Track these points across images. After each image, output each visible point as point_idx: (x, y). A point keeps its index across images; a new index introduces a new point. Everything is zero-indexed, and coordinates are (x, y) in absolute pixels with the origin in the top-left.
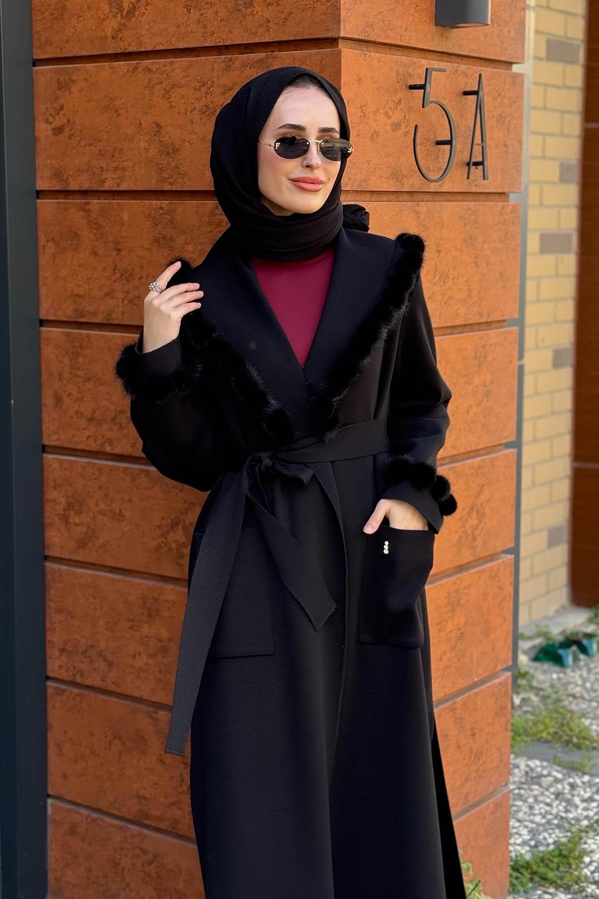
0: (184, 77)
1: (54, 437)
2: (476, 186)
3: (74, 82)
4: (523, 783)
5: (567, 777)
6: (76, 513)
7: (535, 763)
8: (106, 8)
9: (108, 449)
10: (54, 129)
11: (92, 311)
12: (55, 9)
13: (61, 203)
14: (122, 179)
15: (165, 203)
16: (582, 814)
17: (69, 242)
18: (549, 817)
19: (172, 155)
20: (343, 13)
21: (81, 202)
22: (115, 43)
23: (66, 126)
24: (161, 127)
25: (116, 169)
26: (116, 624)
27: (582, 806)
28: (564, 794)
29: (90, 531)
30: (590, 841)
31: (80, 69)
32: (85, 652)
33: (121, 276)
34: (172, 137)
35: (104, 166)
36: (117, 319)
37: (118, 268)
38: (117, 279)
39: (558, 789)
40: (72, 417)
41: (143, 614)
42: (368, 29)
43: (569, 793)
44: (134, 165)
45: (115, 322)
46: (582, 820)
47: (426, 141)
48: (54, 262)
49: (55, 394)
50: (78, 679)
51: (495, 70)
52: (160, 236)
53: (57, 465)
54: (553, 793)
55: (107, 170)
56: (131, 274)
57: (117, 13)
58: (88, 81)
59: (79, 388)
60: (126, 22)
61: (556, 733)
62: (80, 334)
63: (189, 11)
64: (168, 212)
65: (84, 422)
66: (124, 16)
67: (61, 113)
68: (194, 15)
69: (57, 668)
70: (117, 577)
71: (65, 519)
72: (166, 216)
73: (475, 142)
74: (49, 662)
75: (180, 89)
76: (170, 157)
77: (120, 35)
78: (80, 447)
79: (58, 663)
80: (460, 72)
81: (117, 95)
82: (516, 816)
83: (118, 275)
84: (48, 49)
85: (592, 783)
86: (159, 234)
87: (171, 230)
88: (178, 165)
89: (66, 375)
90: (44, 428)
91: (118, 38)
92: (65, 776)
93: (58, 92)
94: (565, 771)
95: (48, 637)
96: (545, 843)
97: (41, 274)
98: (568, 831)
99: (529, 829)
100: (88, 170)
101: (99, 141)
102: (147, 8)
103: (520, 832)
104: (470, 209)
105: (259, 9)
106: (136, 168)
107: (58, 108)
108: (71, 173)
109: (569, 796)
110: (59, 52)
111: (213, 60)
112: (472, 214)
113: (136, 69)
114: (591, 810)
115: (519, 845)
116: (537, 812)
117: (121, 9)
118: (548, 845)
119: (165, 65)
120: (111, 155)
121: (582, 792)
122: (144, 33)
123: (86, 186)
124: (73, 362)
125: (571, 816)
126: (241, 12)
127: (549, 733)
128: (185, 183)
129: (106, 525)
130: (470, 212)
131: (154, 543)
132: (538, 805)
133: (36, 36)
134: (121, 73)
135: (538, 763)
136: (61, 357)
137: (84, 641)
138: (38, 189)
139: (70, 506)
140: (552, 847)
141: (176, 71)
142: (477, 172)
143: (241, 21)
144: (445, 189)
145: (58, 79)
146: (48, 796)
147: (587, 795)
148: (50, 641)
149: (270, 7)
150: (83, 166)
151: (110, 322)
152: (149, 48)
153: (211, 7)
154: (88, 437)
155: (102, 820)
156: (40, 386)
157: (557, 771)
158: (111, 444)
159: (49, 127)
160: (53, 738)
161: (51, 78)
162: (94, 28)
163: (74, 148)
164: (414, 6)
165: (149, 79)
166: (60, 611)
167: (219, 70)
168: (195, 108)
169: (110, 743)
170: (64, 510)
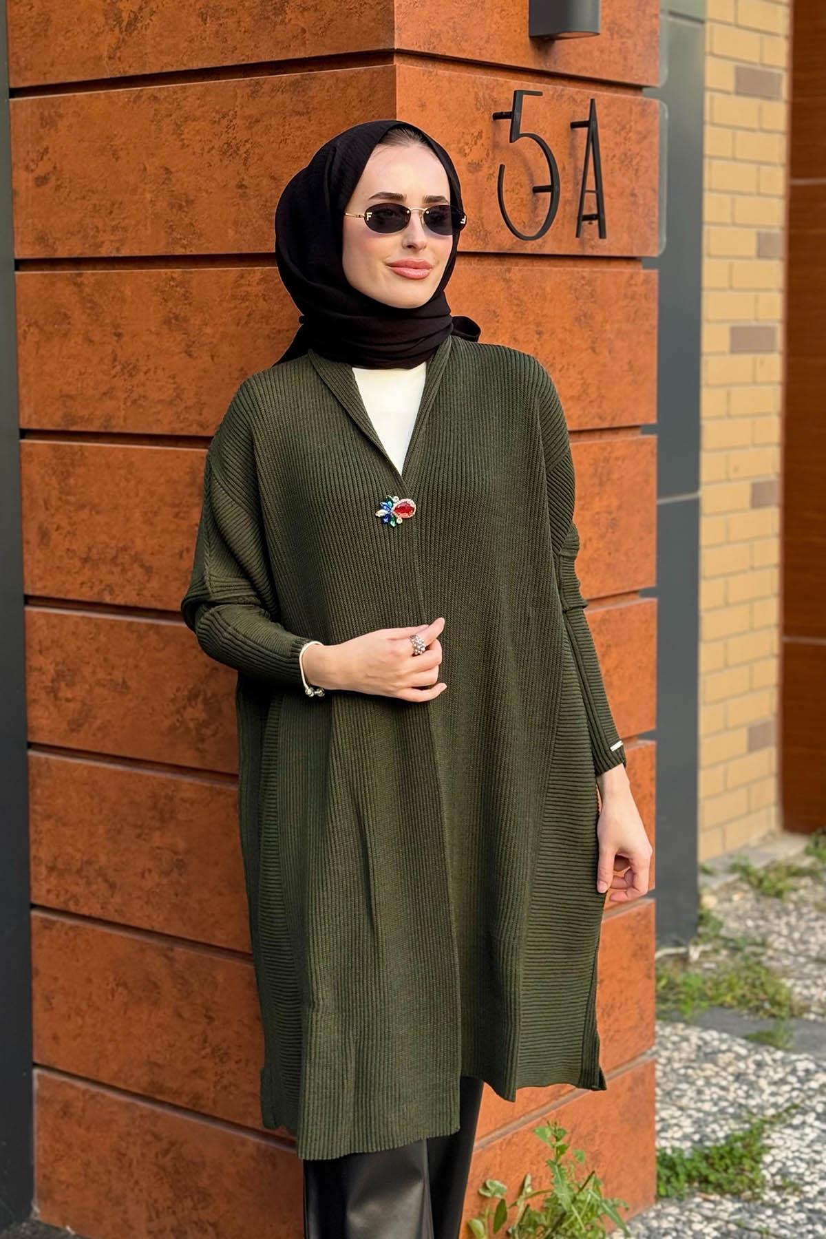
0: (199, 106)
1: (39, 585)
2: (592, 247)
3: (61, 116)
4: (693, 1061)
5: (753, 1052)
6: (67, 685)
7: (712, 1035)
8: (101, 19)
9: (108, 599)
10: (36, 178)
11: (87, 416)
12: (36, 23)
13: (47, 275)
14: (122, 242)
15: (177, 272)
16: (768, 1101)
17: (56, 326)
18: (724, 1104)
19: (186, 209)
20: (398, 19)
21: (71, 274)
22: (112, 64)
23: (51, 175)
24: (171, 172)
25: (115, 229)
26: (119, 832)
27: (769, 1090)
28: (745, 1074)
29: (85, 708)
30: (774, 1135)
31: (69, 100)
32: (79, 871)
33: (122, 370)
34: (186, 185)
35: (100, 225)
36: (117, 427)
37: (118, 359)
38: (117, 373)
39: (739, 1068)
40: (61, 557)
41: (153, 818)
42: (433, 40)
43: (754, 1074)
44: (138, 223)
45: (116, 430)
46: (768, 1108)
47: (519, 187)
48: (37, 353)
49: (40, 528)
50: (72, 908)
51: (616, 95)
52: (171, 316)
53: (42, 622)
54: (732, 1074)
55: (104, 231)
56: (134, 367)
57: (115, 26)
58: (79, 115)
59: (70, 518)
60: (126, 38)
61: (744, 996)
62: (71, 447)
63: (205, 21)
64: (180, 284)
65: (78, 564)
66: (124, 29)
67: (45, 158)
68: (211, 26)
69: (44, 892)
70: (119, 768)
71: (53, 692)
72: (178, 289)
73: (587, 189)
74: (33, 884)
75: (194, 123)
76: (184, 211)
77: (118, 55)
78: (72, 597)
79: (45, 887)
80: (565, 98)
81: (116, 133)
82: (678, 1103)
83: (118, 368)
84: (28, 74)
85: (787, 1060)
86: (170, 312)
87: (184, 307)
88: (193, 222)
89: (54, 502)
90: (26, 574)
91: (116, 58)
92: (55, 1038)
93: (41, 130)
94: (751, 1046)
95: (33, 852)
96: (713, 1136)
97: (20, 369)
98: (746, 1122)
99: (694, 1119)
100: (79, 232)
101: (93, 192)
102: (152, 18)
103: (683, 1124)
104: (583, 278)
105: (293, 16)
106: (140, 227)
107: (41, 151)
108: (59, 235)
109: (753, 1078)
110: (42, 77)
111: (235, 84)
112: (586, 284)
113: (139, 97)
114: (781, 1095)
115: (678, 1139)
116: (708, 1098)
117: (119, 20)
118: (717, 1140)
119: (175, 92)
120: (108, 211)
121: (771, 1073)
122: (148, 51)
123: (77, 253)
124: (63, 484)
125: (752, 1103)
126: (270, 21)
127: (734, 998)
128: (201, 245)
129: (106, 700)
130: (583, 282)
131: (167, 723)
132: (710, 1089)
133: (14, 59)
134: (120, 104)
135: (715, 1034)
136: (47, 479)
137: (78, 856)
138: (17, 257)
139: (59, 676)
140: (723, 1142)
141: (189, 99)
142: (592, 228)
143: (270, 32)
144: (547, 251)
145: (42, 113)
146: (35, 1065)
147: (777, 1077)
148: (35, 857)
149: (306, 13)
150: (74, 226)
151: (109, 430)
152: (156, 70)
153: (233, 15)
154: (82, 584)
155: (103, 1096)
156: (21, 516)
157: (740, 1045)
158: (112, 592)
159: (31, 176)
160: (39, 987)
161: (33, 113)
162: (86, 46)
163: (62, 204)
164: (499, 10)
165: (155, 110)
166: (49, 817)
167: (242, 97)
168: (213, 147)
169: (113, 993)
170: (53, 681)
